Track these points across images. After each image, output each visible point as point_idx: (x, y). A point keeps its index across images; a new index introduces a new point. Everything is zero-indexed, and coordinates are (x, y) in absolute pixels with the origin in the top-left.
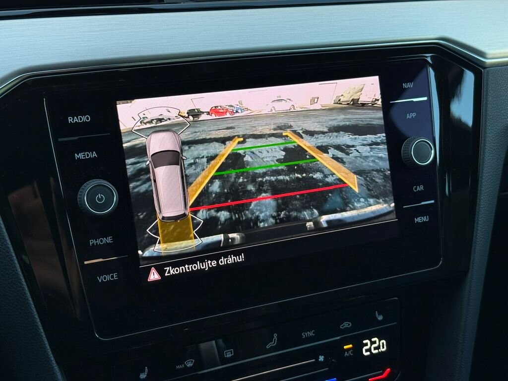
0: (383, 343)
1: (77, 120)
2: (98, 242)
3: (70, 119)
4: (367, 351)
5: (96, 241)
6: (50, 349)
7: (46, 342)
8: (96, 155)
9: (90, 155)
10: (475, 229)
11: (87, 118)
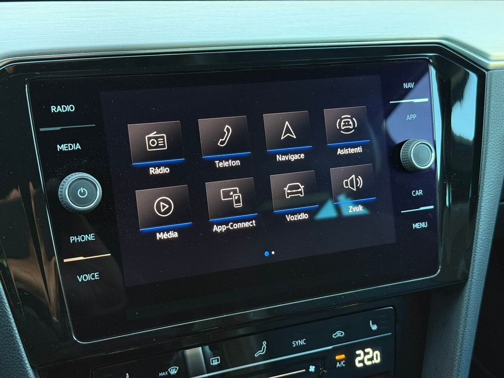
0: (377, 355)
1: (60, 110)
2: (80, 239)
3: (53, 108)
4: (360, 362)
5: (77, 237)
6: (24, 352)
7: (21, 344)
8: (79, 147)
9: (73, 146)
10: (475, 237)
11: (72, 108)
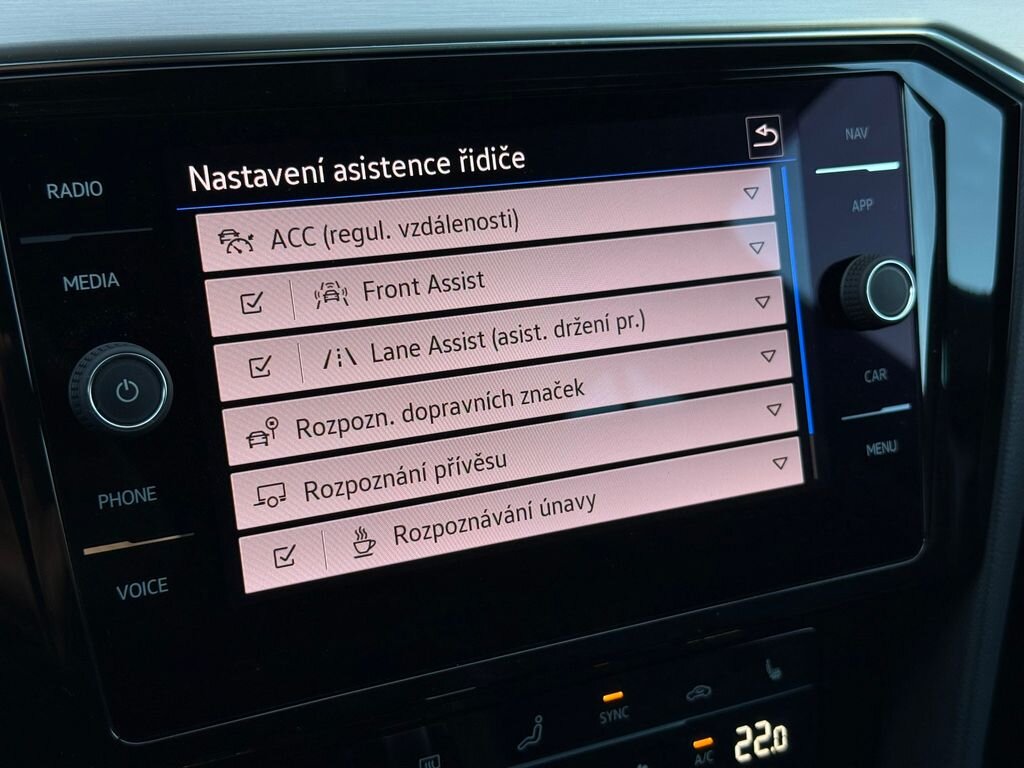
0: (780, 734)
1: (69, 193)
2: (120, 499)
3: (52, 188)
4: (744, 751)
5: (115, 496)
8: (116, 282)
9: (102, 280)
10: (998, 471)
11: (96, 189)
